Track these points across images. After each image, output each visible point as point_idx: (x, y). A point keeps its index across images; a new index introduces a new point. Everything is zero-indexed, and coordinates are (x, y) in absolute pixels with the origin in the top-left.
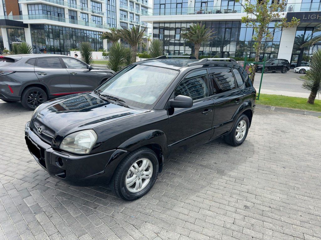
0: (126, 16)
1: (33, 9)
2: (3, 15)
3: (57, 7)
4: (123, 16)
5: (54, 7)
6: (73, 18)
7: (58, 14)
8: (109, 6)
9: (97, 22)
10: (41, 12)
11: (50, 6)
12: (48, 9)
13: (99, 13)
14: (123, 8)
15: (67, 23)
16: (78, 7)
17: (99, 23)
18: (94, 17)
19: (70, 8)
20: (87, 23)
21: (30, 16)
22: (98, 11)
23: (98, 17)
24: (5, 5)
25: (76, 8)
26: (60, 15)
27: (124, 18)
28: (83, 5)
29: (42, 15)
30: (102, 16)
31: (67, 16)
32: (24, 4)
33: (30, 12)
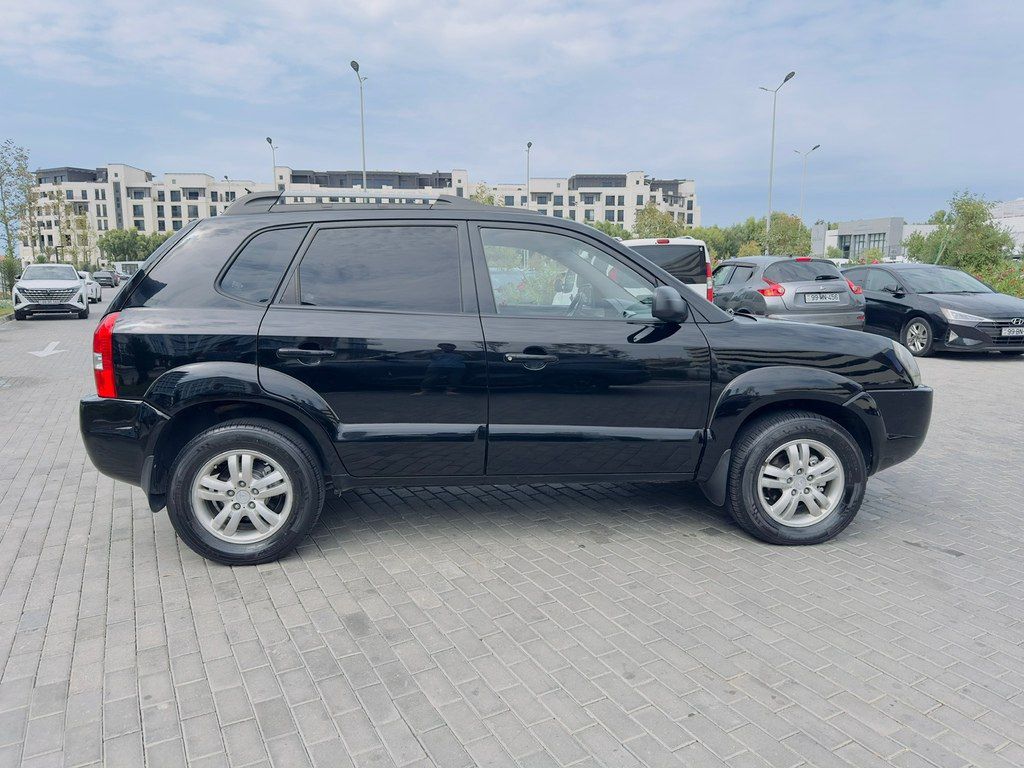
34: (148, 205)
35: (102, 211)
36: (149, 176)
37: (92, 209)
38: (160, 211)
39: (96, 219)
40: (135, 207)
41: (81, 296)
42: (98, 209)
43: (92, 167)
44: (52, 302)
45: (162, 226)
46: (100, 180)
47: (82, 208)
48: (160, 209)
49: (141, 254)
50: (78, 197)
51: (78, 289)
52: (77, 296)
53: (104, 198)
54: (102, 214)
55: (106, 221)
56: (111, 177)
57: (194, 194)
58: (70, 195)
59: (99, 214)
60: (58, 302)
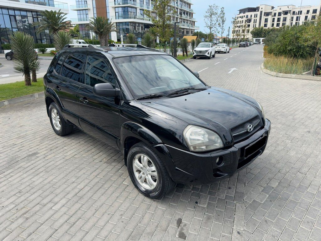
34: (270, 18)
35: (255, 21)
36: (273, 8)
37: (252, 21)
38: (274, 20)
39: (253, 24)
40: (266, 19)
41: (209, 53)
42: (254, 21)
43: (255, 7)
44: (201, 54)
45: (273, 25)
46: (257, 11)
47: (249, 21)
48: (274, 19)
49: (263, 35)
50: (249, 17)
51: (208, 50)
52: (207, 53)
53: (257, 17)
54: (255, 22)
55: (256, 25)
56: (260, 10)
57: (286, 13)
58: (247, 16)
59: (254, 23)
60: (202, 54)
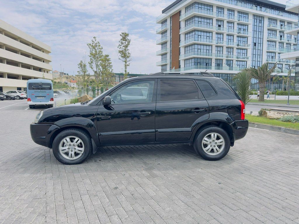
0: (274, 57)
1: (188, 62)
2: (169, 69)
3: (206, 59)
4: (271, 57)
5: (203, 58)
6: (219, 65)
7: (206, 64)
8: (254, 50)
9: (241, 66)
10: (193, 64)
11: (200, 58)
12: (199, 61)
13: (244, 58)
14: (271, 50)
15: (213, 70)
16: (224, 55)
17: (243, 66)
18: (239, 62)
19: (216, 58)
20: (231, 68)
21: (186, 68)
22: (243, 57)
23: (242, 61)
24: (171, 63)
25: (222, 57)
26: (208, 64)
27: (271, 59)
28: (229, 53)
29: (193, 66)
30: (247, 60)
31: (213, 64)
32: (183, 60)
33: (186, 65)
